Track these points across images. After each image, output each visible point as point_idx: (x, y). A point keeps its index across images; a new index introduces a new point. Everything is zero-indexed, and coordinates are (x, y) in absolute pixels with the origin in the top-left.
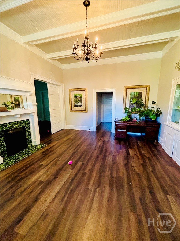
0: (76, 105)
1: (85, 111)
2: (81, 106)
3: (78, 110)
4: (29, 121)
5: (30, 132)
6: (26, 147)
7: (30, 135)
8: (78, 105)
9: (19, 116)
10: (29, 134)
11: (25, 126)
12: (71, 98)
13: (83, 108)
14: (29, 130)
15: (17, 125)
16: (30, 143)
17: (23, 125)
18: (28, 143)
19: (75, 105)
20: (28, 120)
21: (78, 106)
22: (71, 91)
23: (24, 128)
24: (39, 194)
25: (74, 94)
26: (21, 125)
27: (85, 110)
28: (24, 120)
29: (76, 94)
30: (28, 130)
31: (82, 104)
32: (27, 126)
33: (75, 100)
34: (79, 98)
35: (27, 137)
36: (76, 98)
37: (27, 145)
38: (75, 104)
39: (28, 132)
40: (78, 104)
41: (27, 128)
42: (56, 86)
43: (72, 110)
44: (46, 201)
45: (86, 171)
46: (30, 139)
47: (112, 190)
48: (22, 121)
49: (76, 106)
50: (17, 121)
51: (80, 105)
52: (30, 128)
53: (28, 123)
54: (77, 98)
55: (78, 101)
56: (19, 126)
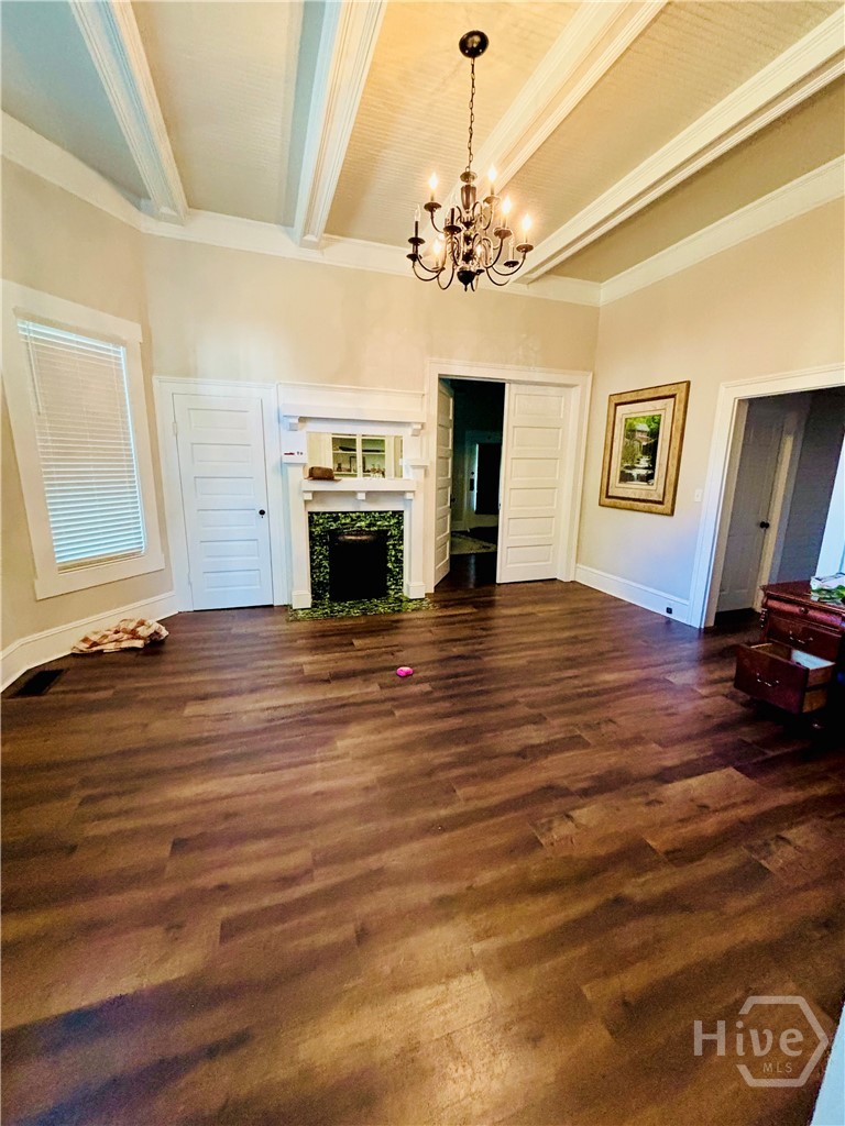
0: (629, 471)
1: (665, 505)
2: (648, 478)
3: (633, 497)
4: (402, 516)
5: (402, 551)
6: (381, 592)
7: (399, 561)
8: (635, 473)
9: (361, 496)
10: (396, 556)
11: (387, 531)
12: (613, 438)
13: (654, 490)
14: (400, 545)
15: (363, 524)
16: (397, 584)
17: (380, 526)
18: (389, 583)
19: (622, 472)
20: (398, 514)
21: (635, 476)
22: (617, 405)
23: (382, 535)
24: (268, 687)
25: (626, 419)
26: (375, 525)
27: (661, 503)
28: (387, 512)
29: (635, 419)
30: (394, 545)
31: (653, 468)
32: (395, 532)
33: (625, 447)
34: (645, 436)
35: (390, 565)
36: (634, 436)
37: (388, 588)
38: (627, 468)
39: (396, 550)
40: (635, 468)
41: (392, 536)
42: (553, 391)
43: (608, 497)
44: (257, 701)
45: (398, 713)
46: (398, 573)
47: (367, 789)
48: (380, 512)
49: (625, 477)
50: (366, 512)
51: (644, 472)
52: (402, 540)
53: (400, 523)
54: (638, 435)
55: (640, 455)
56: (369, 526)
